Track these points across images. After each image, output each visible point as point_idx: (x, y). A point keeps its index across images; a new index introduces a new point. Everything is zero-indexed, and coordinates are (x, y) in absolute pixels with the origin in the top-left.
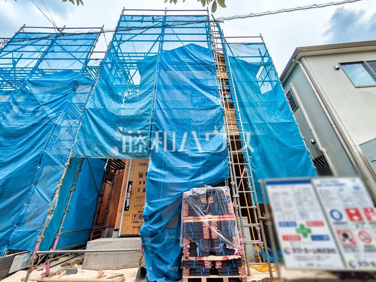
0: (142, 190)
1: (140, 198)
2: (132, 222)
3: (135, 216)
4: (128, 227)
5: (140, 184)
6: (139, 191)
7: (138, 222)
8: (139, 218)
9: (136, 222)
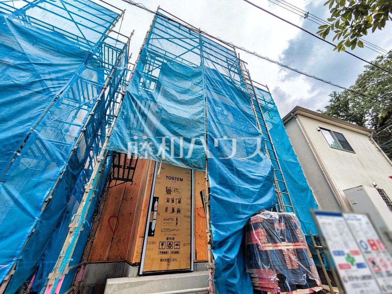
0: (170, 210)
1: (168, 220)
2: (159, 252)
3: (162, 245)
4: (153, 259)
5: (167, 201)
6: (166, 211)
7: (167, 253)
8: (168, 248)
9: (165, 252)
